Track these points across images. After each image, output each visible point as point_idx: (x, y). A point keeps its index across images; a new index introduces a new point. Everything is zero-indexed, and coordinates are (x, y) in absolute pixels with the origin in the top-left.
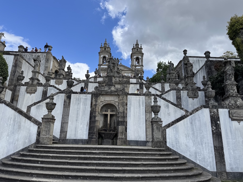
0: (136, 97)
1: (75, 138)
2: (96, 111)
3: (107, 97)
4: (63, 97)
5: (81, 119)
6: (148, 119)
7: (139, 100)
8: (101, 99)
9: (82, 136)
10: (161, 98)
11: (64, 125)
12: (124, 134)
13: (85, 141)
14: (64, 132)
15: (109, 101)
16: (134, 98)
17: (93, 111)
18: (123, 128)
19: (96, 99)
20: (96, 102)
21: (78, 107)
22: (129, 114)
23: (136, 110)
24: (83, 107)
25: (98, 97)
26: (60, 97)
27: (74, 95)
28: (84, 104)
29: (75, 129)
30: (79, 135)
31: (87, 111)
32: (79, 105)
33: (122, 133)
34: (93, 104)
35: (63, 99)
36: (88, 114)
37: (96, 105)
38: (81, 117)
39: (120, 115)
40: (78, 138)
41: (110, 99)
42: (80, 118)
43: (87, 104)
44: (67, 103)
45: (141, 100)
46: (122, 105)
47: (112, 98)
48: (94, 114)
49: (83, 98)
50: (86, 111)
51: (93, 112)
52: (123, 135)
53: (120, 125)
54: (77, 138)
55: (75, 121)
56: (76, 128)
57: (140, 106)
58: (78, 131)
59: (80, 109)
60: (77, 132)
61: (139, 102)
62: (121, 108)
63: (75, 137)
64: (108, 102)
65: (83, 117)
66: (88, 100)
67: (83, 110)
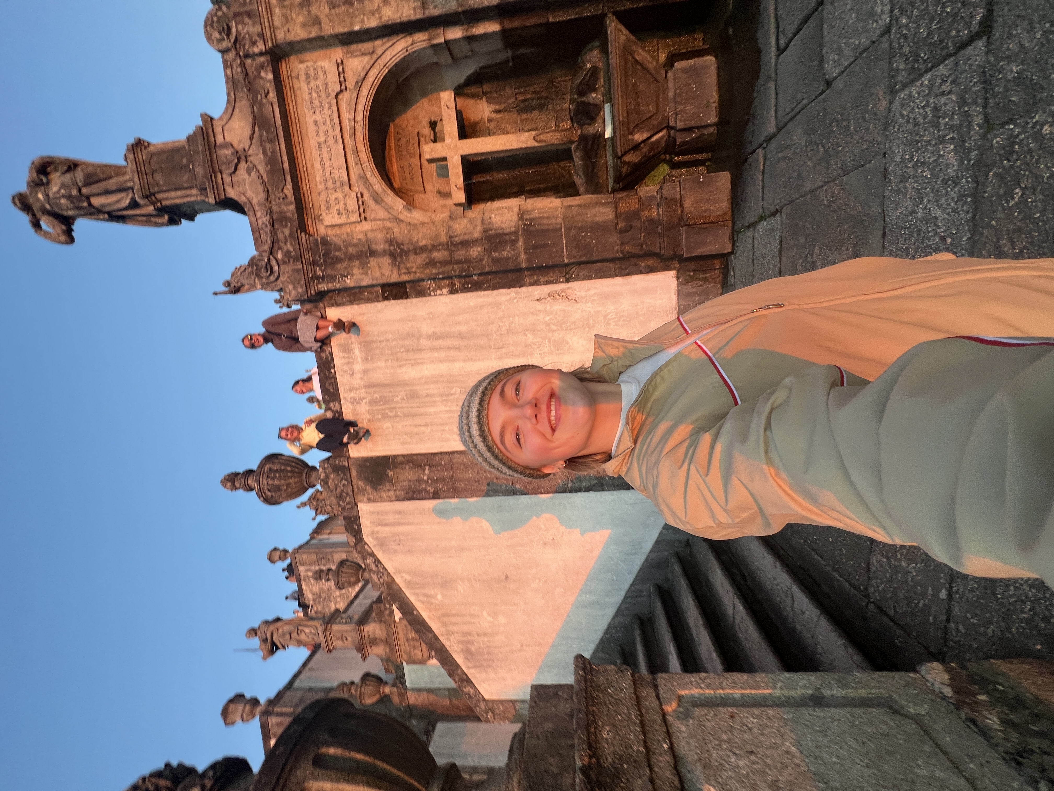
3: (318, 166)
13: (692, 288)
15: (349, 142)
25: (326, 243)
26: (385, 531)
28: (411, 355)
31: (461, 317)
32: (423, 390)
35: (399, 512)
37: (397, 252)
41: (331, 142)
43: (408, 326)
44: (420, 480)
47: (318, 117)
48: (475, 251)
49: (365, 372)
64: (356, 152)
65: (512, 339)
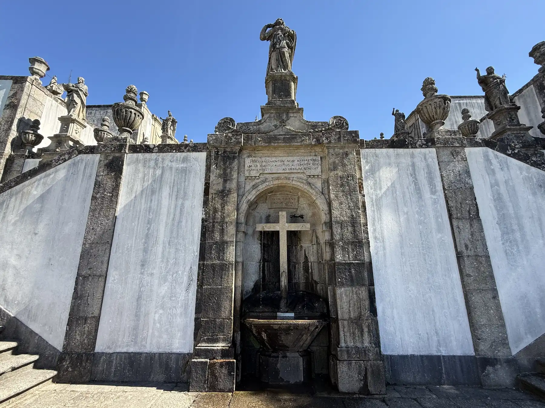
0: (398, 155)
1: (132, 350)
2: (227, 220)
3: (274, 159)
4: (92, 169)
5: (163, 257)
6: (470, 246)
7: (413, 165)
8: (246, 168)
9: (165, 336)
10: (509, 155)
11: (88, 286)
12: (366, 330)
13: (181, 363)
14: (86, 319)
15: (283, 176)
16: (389, 157)
17: (214, 218)
18: (360, 300)
19: (225, 170)
20: (225, 181)
21: (150, 207)
22: (375, 230)
23: (406, 210)
24: (173, 207)
25: (234, 158)
26: (82, 167)
27: (137, 159)
28: (175, 193)
29: (135, 303)
30: (150, 331)
31: (189, 223)
32: (155, 198)
33: (357, 322)
34: (211, 191)
35: (90, 176)
36: (193, 235)
37: (224, 194)
38: (164, 247)
39: (337, 237)
40: (148, 346)
41: (284, 167)
42: (160, 255)
43: (190, 194)
44: (105, 190)
45: (420, 164)
46: (343, 191)
47: (296, 162)
49: (171, 168)
50: (183, 223)
51: (213, 226)
52: (362, 332)
53: (342, 285)
54: (145, 346)
55: (139, 267)
56: (139, 298)
57: (418, 190)
58: (147, 315)
59: (157, 213)
60: (142, 318)
61: (414, 174)
62: (341, 203)
63: (136, 343)
64: (278, 179)
65: (173, 251)
66: (192, 176)
67: (173, 219)
